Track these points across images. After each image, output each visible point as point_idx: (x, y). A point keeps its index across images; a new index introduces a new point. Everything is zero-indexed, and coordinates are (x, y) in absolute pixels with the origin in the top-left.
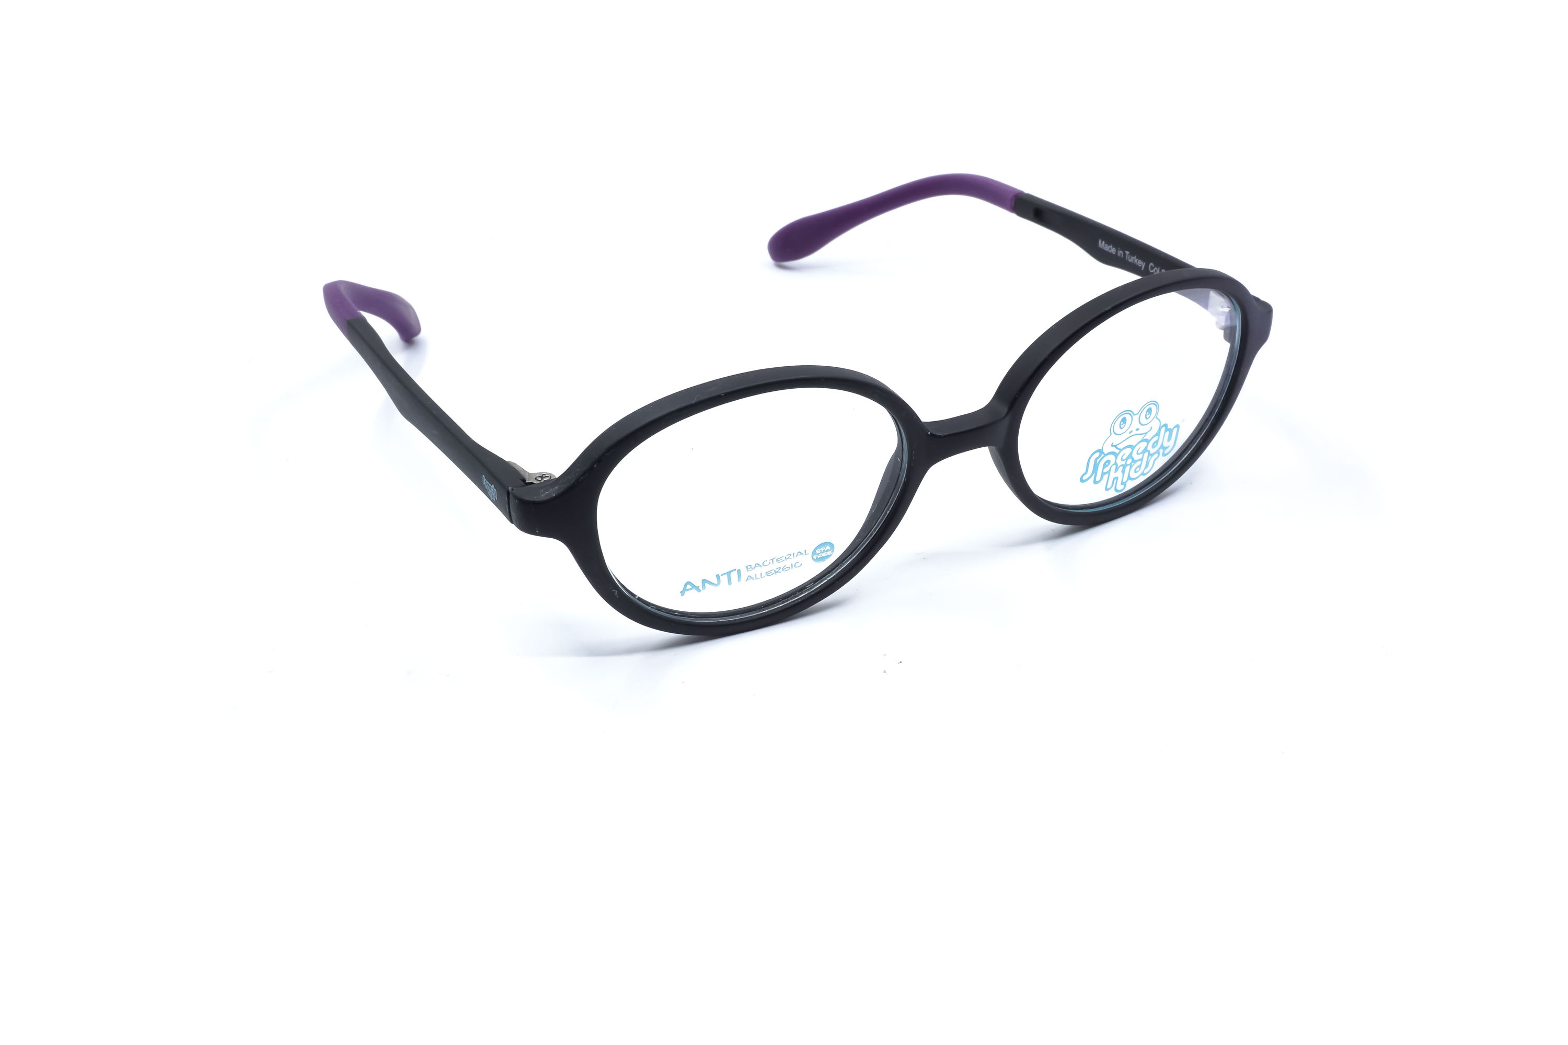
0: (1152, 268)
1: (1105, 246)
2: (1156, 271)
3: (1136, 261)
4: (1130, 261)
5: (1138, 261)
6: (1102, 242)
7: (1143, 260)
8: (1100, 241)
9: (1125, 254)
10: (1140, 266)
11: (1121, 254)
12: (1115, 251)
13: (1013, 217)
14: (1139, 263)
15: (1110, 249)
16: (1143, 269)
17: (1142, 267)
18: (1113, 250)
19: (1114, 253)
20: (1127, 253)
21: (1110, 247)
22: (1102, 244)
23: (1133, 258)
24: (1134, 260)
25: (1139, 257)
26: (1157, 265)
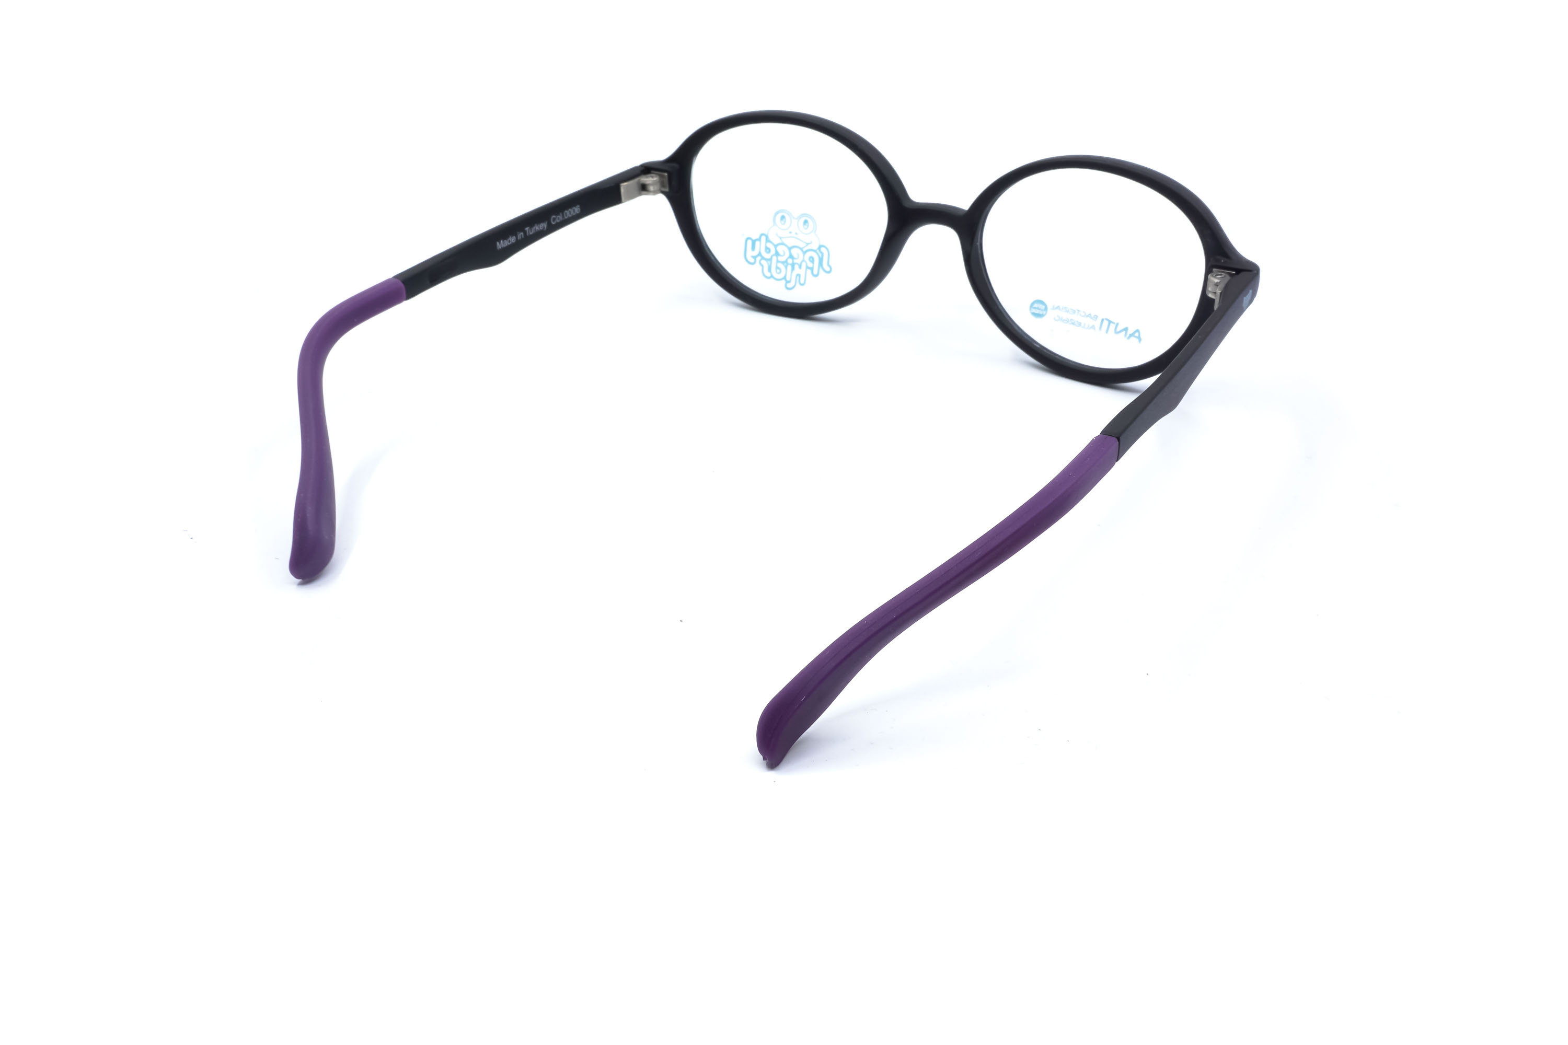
0: (554, 219)
1: (503, 244)
2: (559, 219)
4: (533, 233)
6: (500, 243)
7: (543, 221)
8: (498, 243)
9: (525, 232)
10: (543, 228)
12: (515, 238)
14: (540, 227)
15: (509, 242)
16: (546, 228)
18: (512, 240)
19: (514, 241)
20: (527, 229)
21: (508, 240)
22: (501, 245)
23: (534, 228)
24: (537, 228)
25: (539, 222)
26: (557, 214)
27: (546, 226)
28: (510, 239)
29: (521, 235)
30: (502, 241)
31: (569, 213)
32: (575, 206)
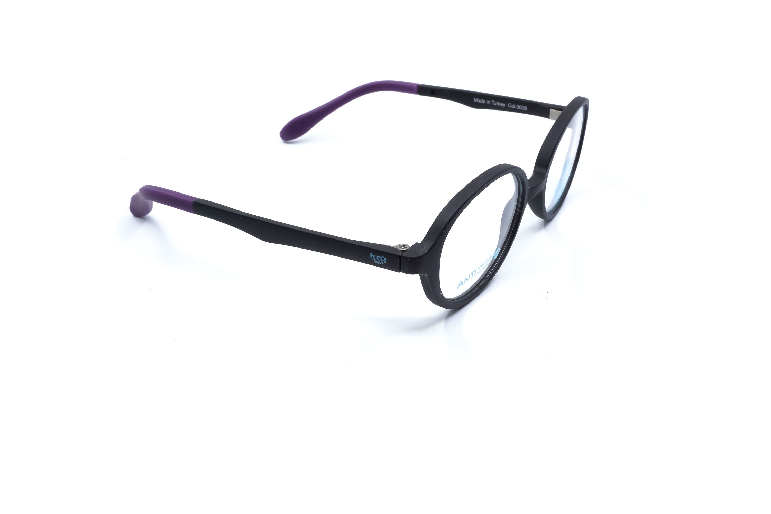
0: (510, 105)
1: (478, 101)
2: (513, 106)
3: (499, 104)
4: (496, 104)
5: (500, 104)
6: (476, 99)
7: (503, 103)
8: (475, 99)
9: (491, 102)
10: (502, 106)
11: (489, 102)
12: (485, 102)
13: (418, 96)
14: (501, 104)
15: (482, 101)
16: (504, 107)
17: (503, 106)
18: (484, 102)
19: (484, 103)
20: (493, 101)
21: (481, 100)
22: (476, 100)
23: (497, 103)
24: (498, 104)
25: (501, 102)
26: (513, 104)
27: (504, 106)
28: (482, 100)
29: (488, 102)
30: (477, 99)
31: (519, 107)
32: (525, 106)
